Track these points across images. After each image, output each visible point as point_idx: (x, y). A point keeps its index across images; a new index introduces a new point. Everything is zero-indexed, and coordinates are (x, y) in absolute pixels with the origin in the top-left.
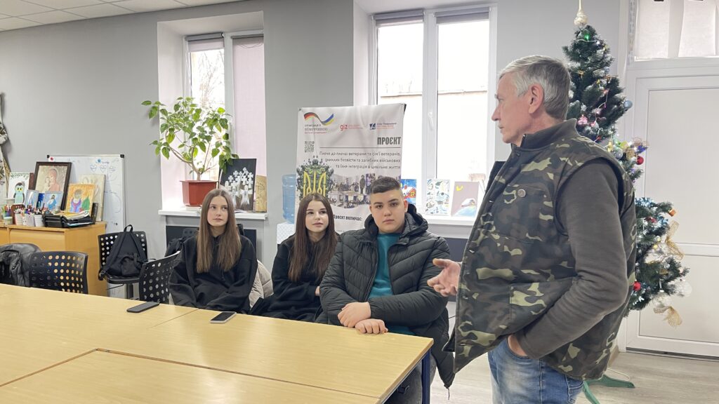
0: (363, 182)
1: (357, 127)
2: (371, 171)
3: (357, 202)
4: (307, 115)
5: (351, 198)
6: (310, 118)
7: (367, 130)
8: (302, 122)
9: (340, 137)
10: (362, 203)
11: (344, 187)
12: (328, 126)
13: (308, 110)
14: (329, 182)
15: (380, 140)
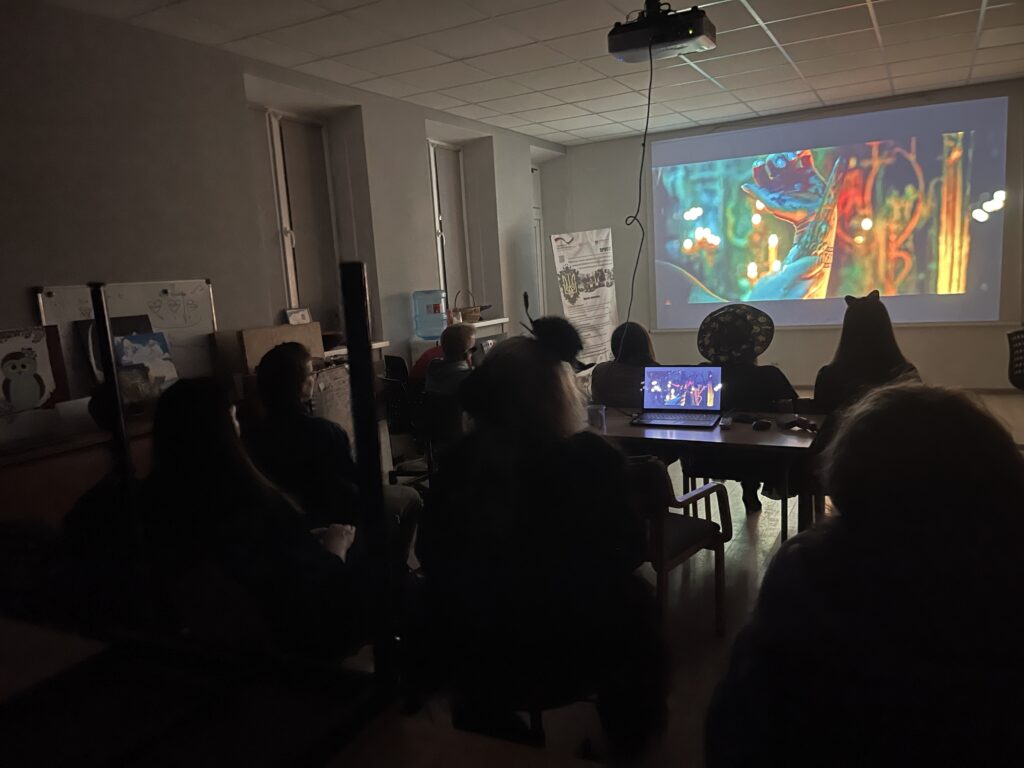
0: (597, 275)
1: (588, 243)
2: (600, 268)
3: (595, 287)
4: (556, 240)
5: (591, 286)
6: (559, 241)
7: (593, 244)
8: (555, 245)
9: (580, 250)
10: (597, 287)
11: (586, 280)
12: (571, 245)
13: (557, 236)
14: (577, 279)
15: (602, 250)
